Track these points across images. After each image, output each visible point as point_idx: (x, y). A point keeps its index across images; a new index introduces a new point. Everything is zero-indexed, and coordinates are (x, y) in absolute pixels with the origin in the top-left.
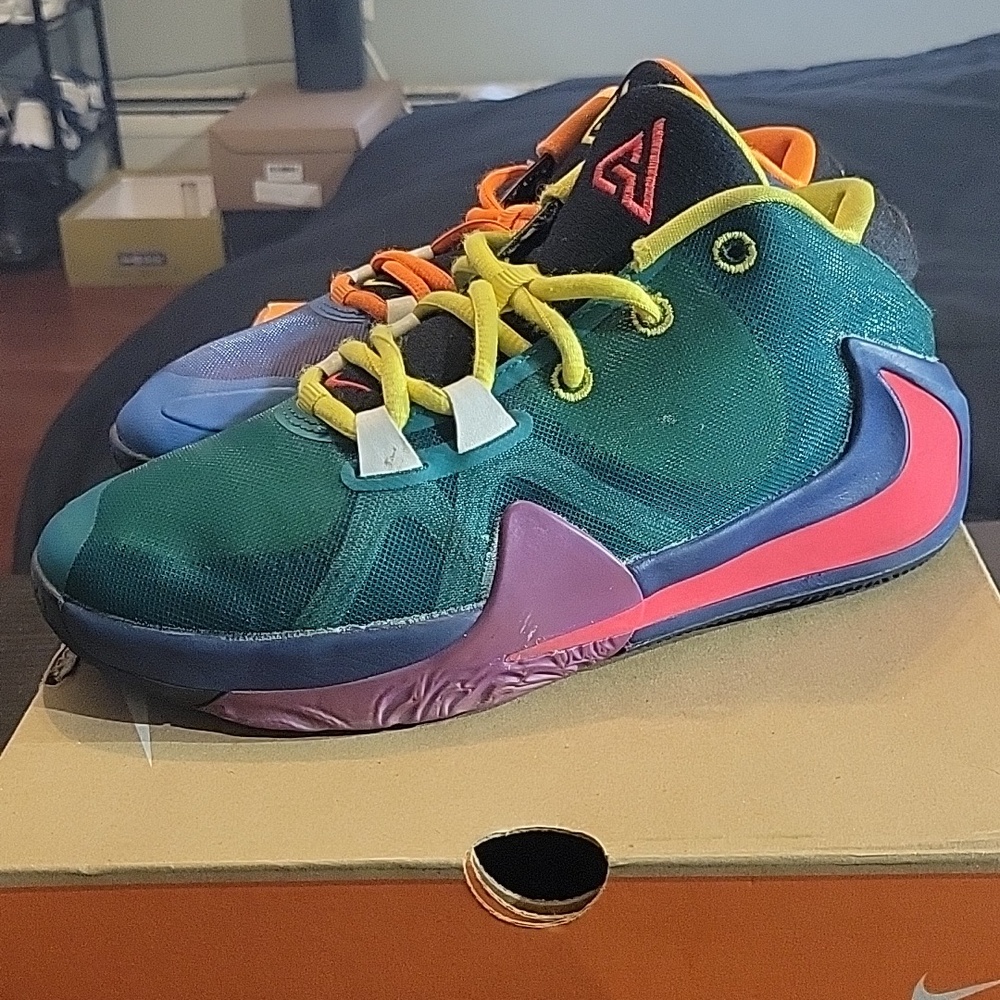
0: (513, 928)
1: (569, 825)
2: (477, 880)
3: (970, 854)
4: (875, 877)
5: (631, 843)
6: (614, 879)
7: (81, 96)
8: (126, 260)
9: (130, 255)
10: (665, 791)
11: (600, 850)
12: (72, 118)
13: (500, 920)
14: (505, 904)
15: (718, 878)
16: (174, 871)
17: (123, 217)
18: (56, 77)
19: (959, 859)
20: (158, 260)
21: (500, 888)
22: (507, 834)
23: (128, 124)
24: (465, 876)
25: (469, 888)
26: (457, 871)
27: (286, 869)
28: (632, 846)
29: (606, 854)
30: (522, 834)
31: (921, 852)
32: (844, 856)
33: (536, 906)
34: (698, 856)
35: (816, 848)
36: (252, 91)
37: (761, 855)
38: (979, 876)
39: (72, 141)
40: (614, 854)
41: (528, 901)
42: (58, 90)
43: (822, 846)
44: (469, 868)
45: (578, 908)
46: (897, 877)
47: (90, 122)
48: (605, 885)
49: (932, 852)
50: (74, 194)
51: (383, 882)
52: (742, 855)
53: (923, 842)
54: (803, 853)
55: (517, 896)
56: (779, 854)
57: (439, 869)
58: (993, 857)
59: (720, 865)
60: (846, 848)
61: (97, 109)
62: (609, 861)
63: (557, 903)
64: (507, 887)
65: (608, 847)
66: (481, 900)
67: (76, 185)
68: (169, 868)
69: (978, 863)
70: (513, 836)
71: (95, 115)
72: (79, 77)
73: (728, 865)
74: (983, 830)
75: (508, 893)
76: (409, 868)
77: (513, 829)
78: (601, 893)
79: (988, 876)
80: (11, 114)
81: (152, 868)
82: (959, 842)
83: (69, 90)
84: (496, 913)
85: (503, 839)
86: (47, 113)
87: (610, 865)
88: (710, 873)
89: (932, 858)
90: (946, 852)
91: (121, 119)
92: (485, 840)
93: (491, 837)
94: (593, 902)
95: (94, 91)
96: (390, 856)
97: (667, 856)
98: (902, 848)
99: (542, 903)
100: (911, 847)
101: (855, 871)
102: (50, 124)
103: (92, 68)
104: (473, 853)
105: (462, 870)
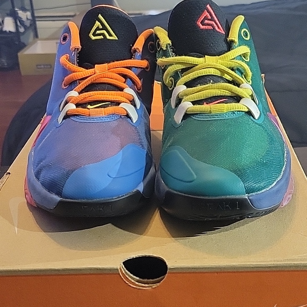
0: (136, 289)
1: (156, 254)
2: (123, 273)
3: (291, 264)
4: (259, 272)
5: (176, 260)
6: (170, 273)
7: (25, 16)
8: (39, 67)
9: (40, 65)
10: (189, 242)
11: (165, 263)
12: (22, 22)
13: (132, 287)
14: (133, 281)
15: (205, 272)
16: (20, 271)
17: (38, 53)
18: (16, 9)
19: (288, 265)
20: (49, 67)
21: (132, 275)
22: (134, 257)
23: (39, 24)
24: (119, 272)
25: (121, 276)
26: (117, 271)
27: (58, 270)
28: (176, 261)
29: (167, 264)
30: (140, 257)
31: (274, 263)
32: (248, 265)
33: (144, 281)
34: (198, 265)
35: (239, 262)
36: (78, 13)
37: (220, 264)
38: (295, 271)
39: (22, 30)
40: (170, 264)
41: (141, 280)
42: (18, 13)
43: (241, 261)
44: (120, 269)
45: (159, 282)
46: (267, 271)
47: (28, 23)
48: (167, 275)
49: (278, 263)
50: (23, 46)
51: (91, 274)
52: (213, 265)
53: (275, 259)
54: (234, 264)
55: (138, 278)
56: (226, 264)
57: (110, 270)
58: (299, 264)
59: (206, 268)
60: (249, 262)
61: (29, 20)
62: (168, 267)
63: (151, 280)
64: (134, 275)
65: (168, 262)
66: (125, 280)
67: (24, 43)
68: (19, 270)
69: (294, 266)
70: (136, 258)
71: (29, 21)
72: (24, 9)
73: (208, 268)
74: (296, 255)
75: (135, 277)
76: (100, 269)
77: (137, 255)
78: (165, 277)
79: (298, 271)
80: (3, 21)
81: (13, 270)
82: (288, 259)
83: (21, 13)
84: (130, 285)
85: (133, 259)
86: (14, 21)
87: (168, 268)
88: (202, 271)
89: (279, 265)
90: (283, 263)
91: (37, 23)
92: (127, 260)
93: (129, 259)
94: (163, 281)
95: (29, 14)
96: (94, 265)
97: (188, 265)
98: (268, 261)
99: (146, 280)
100: (271, 261)
101: (252, 270)
102: (14, 24)
103: (28, 7)
104: (122, 264)
105: (118, 270)
